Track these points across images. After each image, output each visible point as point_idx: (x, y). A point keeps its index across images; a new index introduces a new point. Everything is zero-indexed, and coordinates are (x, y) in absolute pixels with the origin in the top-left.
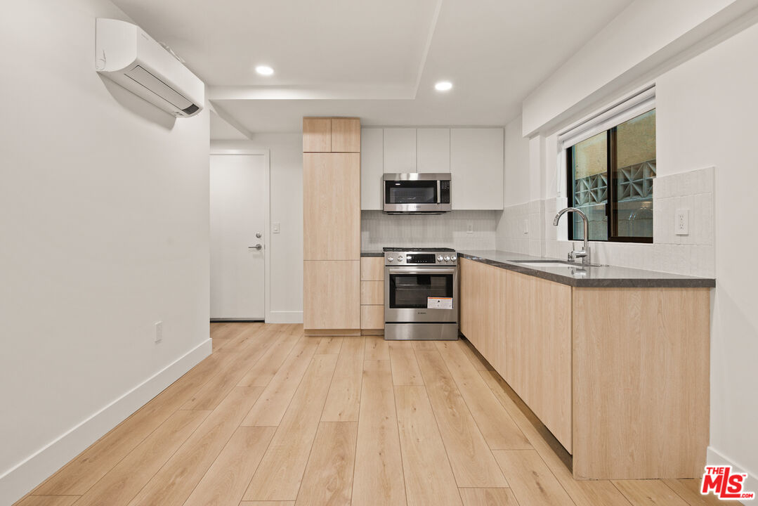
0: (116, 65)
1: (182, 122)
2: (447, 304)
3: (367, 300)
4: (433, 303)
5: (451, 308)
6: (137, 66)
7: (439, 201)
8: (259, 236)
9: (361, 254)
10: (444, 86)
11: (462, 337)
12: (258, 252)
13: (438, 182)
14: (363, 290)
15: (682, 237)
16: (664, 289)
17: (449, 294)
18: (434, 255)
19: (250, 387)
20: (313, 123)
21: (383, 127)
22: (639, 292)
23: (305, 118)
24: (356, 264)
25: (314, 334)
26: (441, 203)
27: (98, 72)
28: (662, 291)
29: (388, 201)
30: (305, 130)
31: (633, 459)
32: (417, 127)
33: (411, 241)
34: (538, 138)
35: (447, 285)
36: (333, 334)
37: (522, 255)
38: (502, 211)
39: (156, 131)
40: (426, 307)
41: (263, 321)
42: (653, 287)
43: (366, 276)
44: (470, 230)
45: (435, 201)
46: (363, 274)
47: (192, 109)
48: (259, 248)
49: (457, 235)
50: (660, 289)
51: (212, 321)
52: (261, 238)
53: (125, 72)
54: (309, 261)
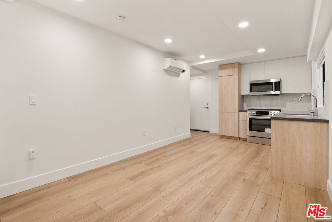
0: (166, 67)
1: (182, 74)
3: (241, 127)
4: (267, 130)
6: (170, 67)
9: (239, 110)
12: (207, 109)
13: (274, 83)
14: (240, 124)
16: (307, 122)
18: (269, 112)
19: (196, 145)
20: (222, 67)
21: (250, 63)
22: (296, 123)
23: (219, 65)
24: (237, 114)
25: (222, 137)
26: (275, 90)
27: (164, 70)
28: (306, 123)
29: (251, 91)
30: (219, 69)
31: (293, 176)
32: (265, 61)
36: (229, 138)
39: (175, 78)
40: (265, 132)
41: (209, 132)
42: (300, 121)
43: (241, 118)
45: (272, 90)
46: (240, 118)
47: (184, 71)
50: (305, 122)
51: (191, 130)
52: (208, 104)
53: (168, 68)
54: (221, 112)
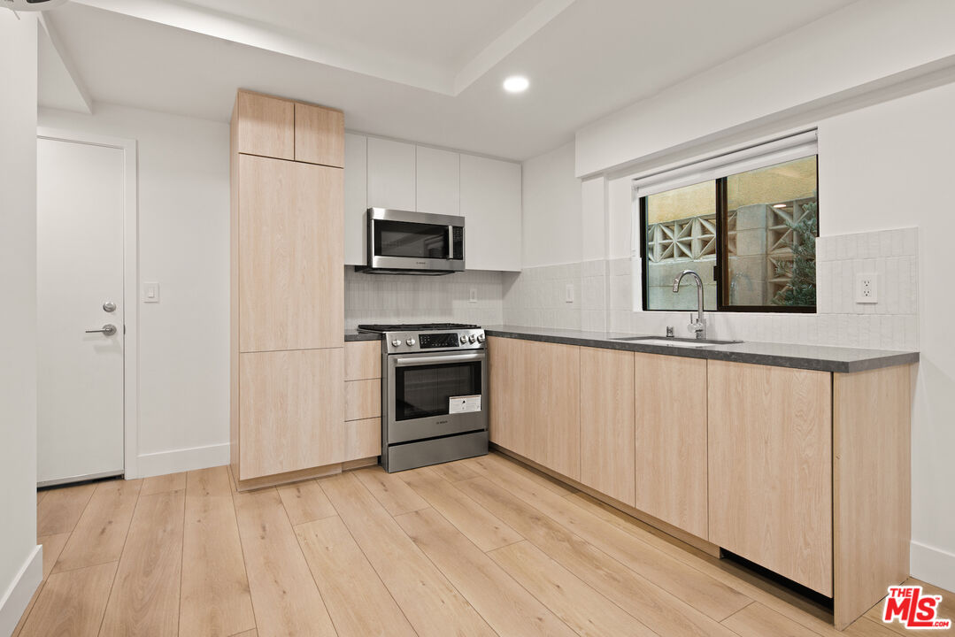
2: (472, 404)
3: (354, 412)
4: (458, 405)
5: (479, 410)
7: (451, 256)
8: (109, 309)
9: (346, 336)
10: (516, 85)
11: (493, 448)
12: (109, 341)
13: (450, 228)
14: (348, 397)
15: (866, 306)
17: (475, 389)
18: (456, 334)
20: (260, 103)
21: (366, 134)
24: (338, 354)
25: (256, 485)
26: (454, 258)
29: (378, 252)
30: (241, 112)
32: (417, 143)
33: (398, 314)
34: (601, 179)
35: (473, 377)
36: (294, 478)
37: (561, 330)
38: (519, 273)
40: (448, 412)
41: (120, 477)
43: (353, 372)
44: (473, 298)
45: (445, 254)
46: (349, 370)
48: (109, 331)
49: (457, 304)
52: (116, 311)
